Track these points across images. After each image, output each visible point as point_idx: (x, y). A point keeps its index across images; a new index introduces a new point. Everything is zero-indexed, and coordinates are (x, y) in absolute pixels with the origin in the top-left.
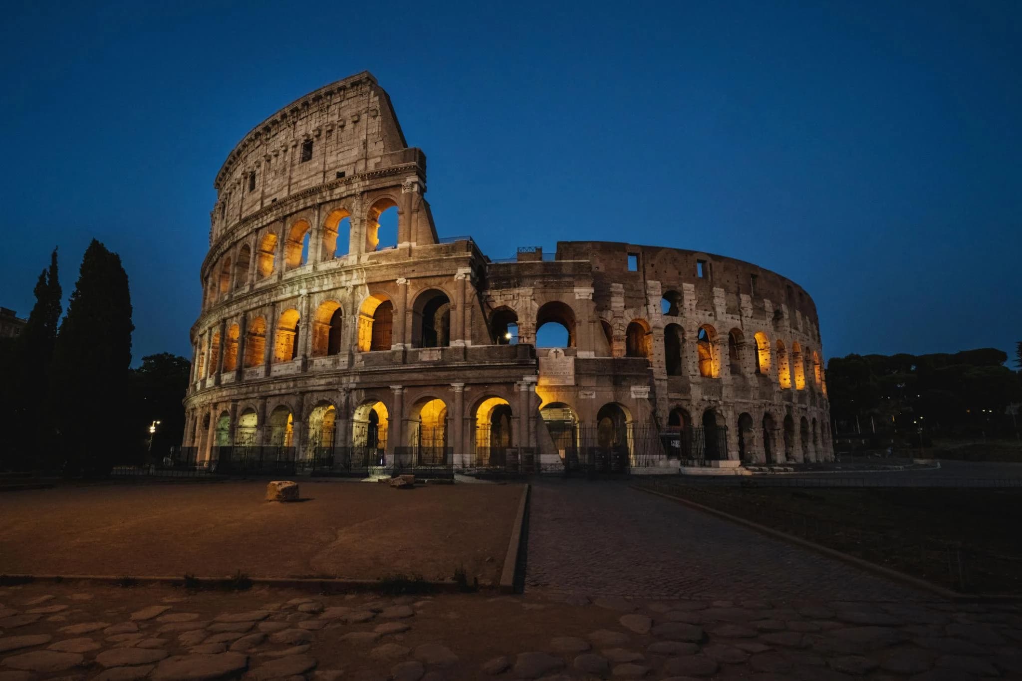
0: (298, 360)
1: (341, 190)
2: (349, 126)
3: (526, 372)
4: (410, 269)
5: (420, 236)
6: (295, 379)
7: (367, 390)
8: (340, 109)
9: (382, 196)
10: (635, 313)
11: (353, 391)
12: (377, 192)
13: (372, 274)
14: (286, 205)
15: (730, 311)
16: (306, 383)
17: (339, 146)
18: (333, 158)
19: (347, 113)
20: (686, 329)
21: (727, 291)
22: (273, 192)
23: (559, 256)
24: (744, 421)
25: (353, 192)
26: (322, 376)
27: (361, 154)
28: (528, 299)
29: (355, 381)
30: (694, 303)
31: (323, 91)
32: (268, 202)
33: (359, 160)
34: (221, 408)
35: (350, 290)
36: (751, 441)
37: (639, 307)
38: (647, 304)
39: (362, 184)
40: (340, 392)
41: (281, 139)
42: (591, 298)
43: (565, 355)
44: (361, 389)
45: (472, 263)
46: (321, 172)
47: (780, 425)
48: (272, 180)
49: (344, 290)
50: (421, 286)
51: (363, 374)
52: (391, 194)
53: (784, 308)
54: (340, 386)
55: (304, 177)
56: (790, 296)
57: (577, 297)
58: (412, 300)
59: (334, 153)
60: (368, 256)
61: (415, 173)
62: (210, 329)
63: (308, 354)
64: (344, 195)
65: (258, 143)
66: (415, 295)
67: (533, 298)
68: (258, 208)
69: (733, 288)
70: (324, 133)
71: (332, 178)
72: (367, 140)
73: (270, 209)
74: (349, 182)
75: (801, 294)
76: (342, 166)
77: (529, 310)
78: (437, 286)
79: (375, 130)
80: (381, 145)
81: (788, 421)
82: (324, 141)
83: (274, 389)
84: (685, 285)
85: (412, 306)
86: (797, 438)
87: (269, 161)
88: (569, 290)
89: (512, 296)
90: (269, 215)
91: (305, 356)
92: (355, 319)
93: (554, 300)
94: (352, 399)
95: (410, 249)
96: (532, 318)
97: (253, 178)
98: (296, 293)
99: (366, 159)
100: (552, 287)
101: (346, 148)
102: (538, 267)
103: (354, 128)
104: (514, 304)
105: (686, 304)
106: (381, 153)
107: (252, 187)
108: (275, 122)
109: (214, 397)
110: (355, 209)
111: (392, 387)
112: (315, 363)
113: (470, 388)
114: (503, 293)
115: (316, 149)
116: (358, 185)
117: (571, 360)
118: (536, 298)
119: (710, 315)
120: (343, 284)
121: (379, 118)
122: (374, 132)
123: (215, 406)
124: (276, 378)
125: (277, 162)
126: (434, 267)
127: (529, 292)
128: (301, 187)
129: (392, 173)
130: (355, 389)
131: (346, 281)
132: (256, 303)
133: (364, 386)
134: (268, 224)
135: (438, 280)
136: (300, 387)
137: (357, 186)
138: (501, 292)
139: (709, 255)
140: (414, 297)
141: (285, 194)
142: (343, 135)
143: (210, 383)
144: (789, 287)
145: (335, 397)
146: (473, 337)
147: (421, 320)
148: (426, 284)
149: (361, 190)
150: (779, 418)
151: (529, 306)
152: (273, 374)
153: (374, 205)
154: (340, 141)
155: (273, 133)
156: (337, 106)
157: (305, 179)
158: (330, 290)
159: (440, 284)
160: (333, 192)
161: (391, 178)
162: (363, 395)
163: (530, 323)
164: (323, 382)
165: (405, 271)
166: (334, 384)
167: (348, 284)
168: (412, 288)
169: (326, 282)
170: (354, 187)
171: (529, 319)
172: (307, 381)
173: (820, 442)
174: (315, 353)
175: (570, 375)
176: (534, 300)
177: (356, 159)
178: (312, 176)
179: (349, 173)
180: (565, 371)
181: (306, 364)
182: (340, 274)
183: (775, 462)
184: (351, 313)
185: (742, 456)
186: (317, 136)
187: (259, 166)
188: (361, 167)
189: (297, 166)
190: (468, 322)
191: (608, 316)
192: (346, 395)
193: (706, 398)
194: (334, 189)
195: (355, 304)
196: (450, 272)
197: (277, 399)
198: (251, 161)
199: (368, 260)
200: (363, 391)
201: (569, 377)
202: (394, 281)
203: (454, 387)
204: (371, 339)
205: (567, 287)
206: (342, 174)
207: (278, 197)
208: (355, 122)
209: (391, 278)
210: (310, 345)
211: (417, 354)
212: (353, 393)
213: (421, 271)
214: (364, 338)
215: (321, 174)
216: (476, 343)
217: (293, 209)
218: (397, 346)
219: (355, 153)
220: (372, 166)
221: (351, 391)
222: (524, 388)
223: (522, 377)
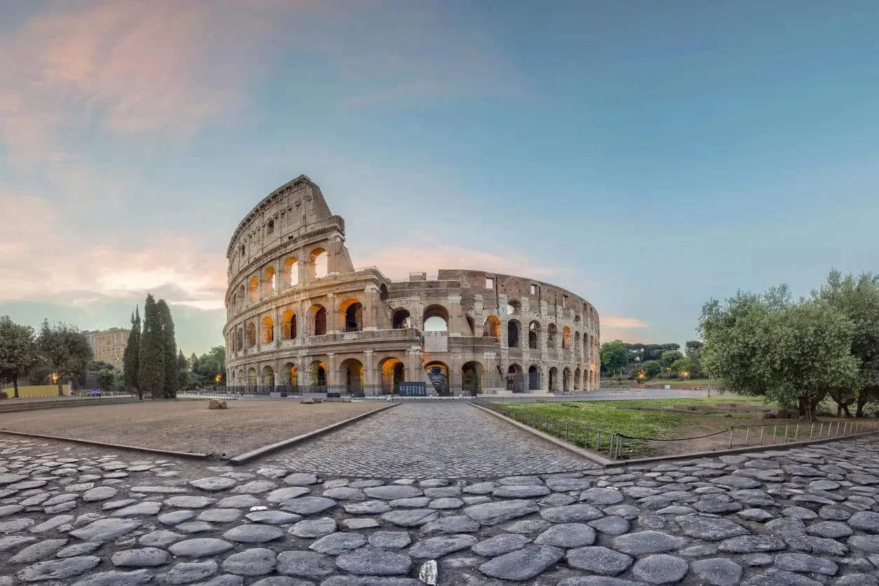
1: (292, 247)
2: (294, 209)
3: (413, 344)
4: (335, 288)
5: (341, 268)
6: (272, 353)
8: (289, 200)
9: (317, 246)
10: (490, 313)
12: (313, 245)
13: (313, 293)
14: (261, 260)
15: (549, 314)
16: (279, 355)
17: (289, 221)
18: (286, 229)
19: (293, 202)
20: (522, 323)
21: (549, 303)
22: (254, 254)
23: (440, 277)
24: (553, 371)
25: (298, 246)
26: (287, 350)
27: (302, 224)
28: (417, 303)
30: (528, 308)
32: (251, 260)
34: (240, 368)
35: (299, 304)
36: (556, 382)
37: (492, 309)
38: (498, 308)
39: (303, 241)
40: (297, 358)
41: (257, 224)
42: (459, 302)
45: (375, 282)
47: (573, 373)
48: (253, 248)
49: (296, 304)
50: (343, 298)
51: (310, 348)
52: (322, 245)
53: (581, 315)
54: (298, 354)
55: (270, 242)
56: (585, 309)
57: (450, 302)
59: (286, 226)
60: (310, 283)
61: (337, 231)
62: (230, 331)
63: (280, 339)
64: (293, 250)
65: (245, 229)
67: (420, 302)
68: (247, 264)
69: (552, 301)
70: (280, 216)
71: (286, 240)
72: (305, 215)
73: (253, 264)
74: (295, 241)
75: (591, 309)
76: (291, 233)
77: (418, 310)
78: (353, 297)
79: (311, 208)
80: (315, 216)
81: (578, 371)
82: (280, 219)
83: (262, 358)
84: (522, 298)
85: (337, 309)
86: (582, 379)
87: (251, 237)
88: (445, 298)
89: (406, 301)
90: (253, 267)
91: (278, 340)
92: (304, 319)
93: (435, 304)
94: (306, 361)
95: (335, 276)
96: (420, 314)
97: (244, 249)
98: (270, 308)
99: (306, 226)
100: (433, 296)
101: (293, 222)
102: (423, 284)
103: (297, 210)
104: (407, 307)
105: (523, 309)
106: (315, 221)
107: (244, 253)
109: (235, 364)
110: (300, 256)
111: (328, 354)
112: (283, 344)
113: (376, 354)
114: (400, 300)
115: (276, 225)
117: (446, 337)
118: (422, 302)
119: (538, 316)
120: (295, 300)
122: (309, 209)
123: (236, 367)
124: (263, 353)
125: (255, 237)
126: (351, 286)
127: (417, 299)
128: (269, 248)
129: (322, 232)
133: (312, 354)
134: (253, 273)
135: (353, 294)
137: (301, 243)
138: (398, 300)
139: (539, 282)
140: (339, 304)
141: (260, 254)
142: (292, 214)
143: (233, 357)
144: (585, 304)
145: (295, 360)
146: (378, 325)
147: (345, 317)
148: (346, 297)
149: (303, 245)
150: (573, 370)
151: (418, 307)
152: (262, 351)
153: (312, 253)
154: (289, 218)
155: (252, 221)
156: (286, 199)
157: (271, 244)
158: (288, 304)
159: (355, 296)
160: (286, 249)
161: (322, 235)
163: (419, 317)
164: (288, 353)
165: (332, 290)
166: (294, 354)
167: (298, 300)
168: (338, 299)
169: (285, 301)
170: (299, 244)
171: (418, 315)
172: (279, 353)
173: (593, 381)
174: (283, 339)
176: (421, 304)
177: (300, 227)
178: (274, 242)
179: (296, 236)
180: (441, 344)
181: (279, 344)
182: (293, 295)
183: (568, 390)
184: (301, 316)
185: (550, 388)
186: (276, 218)
187: (246, 242)
188: (302, 232)
189: (266, 237)
190: (374, 317)
191: (472, 314)
192: (301, 359)
193: (532, 359)
194: (287, 247)
195: (303, 311)
196: (361, 288)
197: (264, 363)
198: (242, 240)
199: (310, 285)
200: (312, 357)
201: (443, 347)
202: (326, 296)
203: (366, 353)
204: (314, 329)
205: (443, 296)
206: (291, 237)
207: (257, 256)
208: (298, 206)
209: (324, 294)
210: (280, 334)
211: (343, 336)
212: (306, 358)
213: (342, 289)
214: (310, 329)
215: (280, 239)
216: (379, 329)
217: (265, 262)
218: (330, 332)
219: (298, 224)
220: (309, 230)
221: (304, 357)
222: (411, 353)
223: (410, 347)
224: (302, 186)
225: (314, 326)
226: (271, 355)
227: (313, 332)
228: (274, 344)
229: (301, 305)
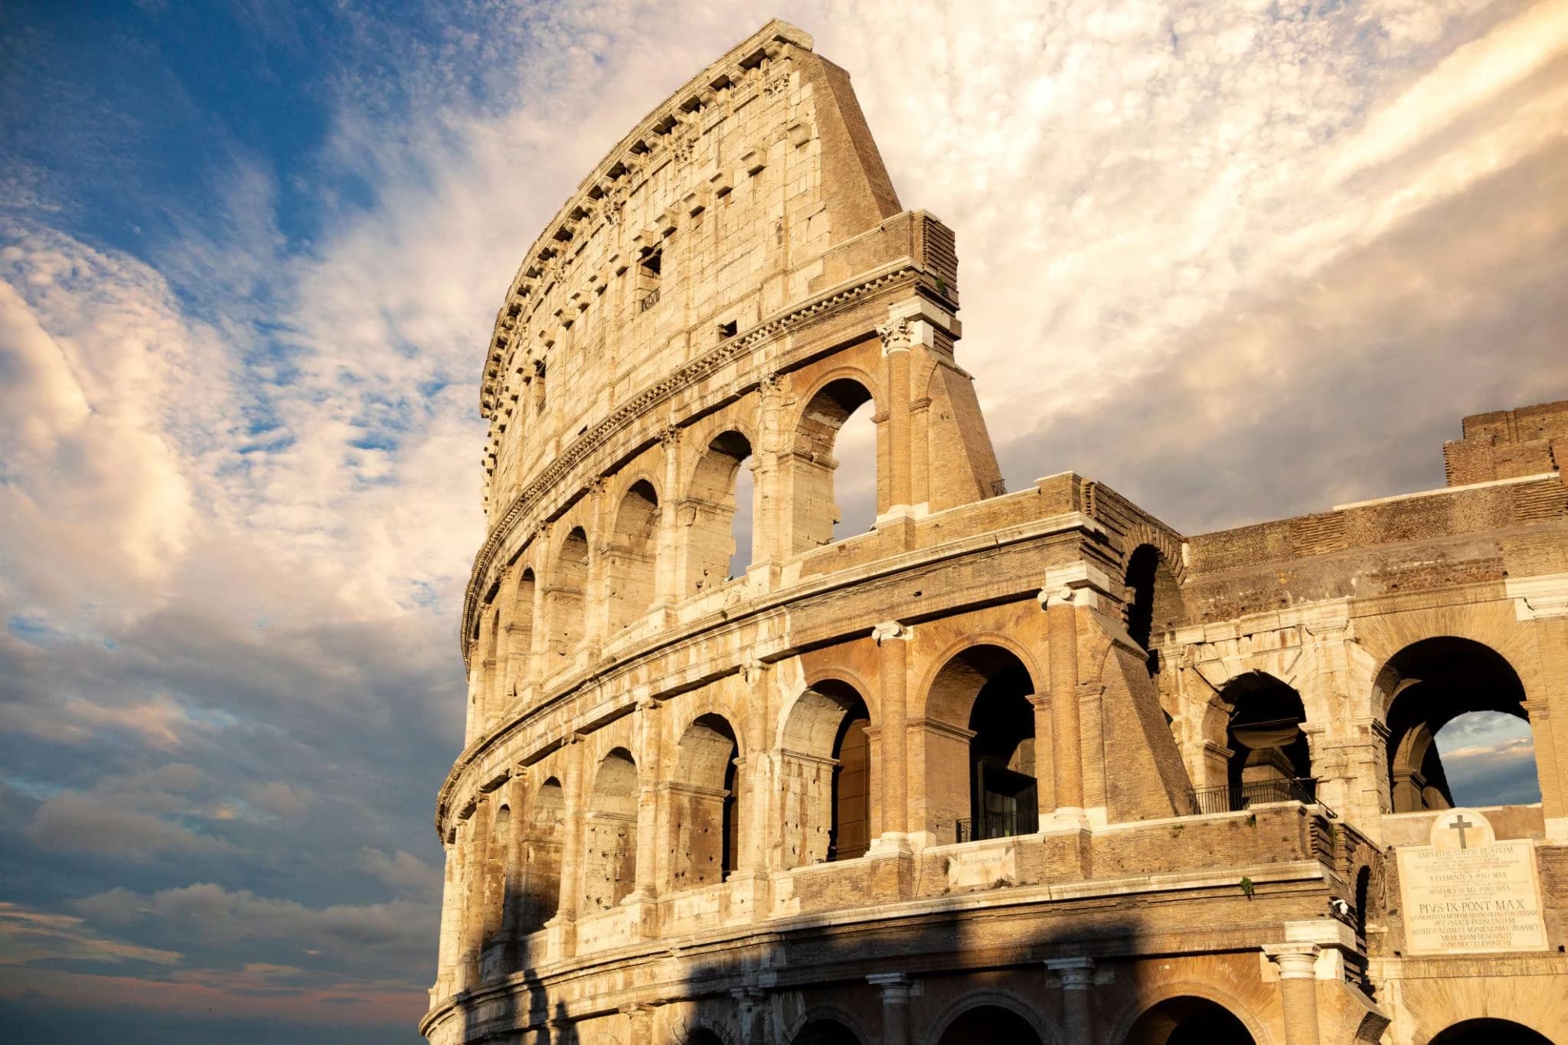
0: (633, 903)
1: (728, 376)
2: (742, 187)
3: (1294, 909)
4: (905, 592)
5: (935, 482)
6: (626, 962)
7: (811, 990)
8: (720, 142)
11: (774, 998)
12: (815, 365)
13: (808, 617)
14: (603, 444)
16: (653, 976)
17: (723, 248)
18: (709, 288)
19: (736, 152)
22: (580, 409)
25: (754, 375)
27: (772, 261)
28: (1335, 639)
29: (775, 965)
31: (677, 102)
32: (568, 441)
33: (766, 281)
35: (752, 679)
39: (775, 349)
40: (738, 1003)
41: (594, 258)
43: (1499, 836)
44: (794, 989)
45: (1094, 545)
46: (679, 333)
48: (577, 375)
49: (738, 678)
50: (946, 642)
51: (792, 939)
52: (853, 365)
54: (736, 980)
55: (645, 353)
57: (1522, 614)
58: (921, 687)
59: (711, 271)
60: (799, 565)
61: (913, 290)
63: (660, 884)
64: (732, 392)
65: (547, 277)
66: (929, 671)
67: (1351, 633)
70: (684, 222)
71: (708, 342)
72: (785, 218)
73: (572, 460)
74: (741, 352)
76: (730, 305)
77: (1340, 680)
78: (991, 635)
79: (806, 184)
80: (823, 222)
82: (684, 243)
85: (922, 705)
87: (569, 325)
88: (1487, 592)
89: (1277, 634)
90: (570, 477)
91: (652, 888)
92: (771, 763)
93: (1430, 632)
94: (772, 1024)
95: (909, 523)
96: (1355, 705)
98: (625, 701)
99: (787, 273)
100: (1419, 589)
101: (738, 252)
102: (1360, 523)
103: (754, 191)
104: (1287, 666)
106: (824, 248)
107: (541, 404)
108: (579, 214)
110: (761, 427)
111: (874, 978)
112: (676, 910)
113: (1112, 974)
114: (1247, 628)
115: (670, 269)
116: (767, 355)
117: (1523, 850)
118: (1364, 634)
120: (736, 661)
121: (815, 147)
122: (802, 189)
125: (586, 322)
126: (977, 574)
127: (1334, 613)
128: (636, 384)
129: (850, 299)
130: (778, 990)
131: (742, 649)
132: (540, 737)
133: (802, 979)
135: (991, 614)
136: (640, 989)
137: (764, 360)
138: (1237, 627)
140: (925, 680)
141: (604, 409)
142: (731, 213)
145: (729, 1018)
146: (1111, 794)
147: (963, 751)
148: (959, 633)
149: (774, 367)
151: (1339, 664)
152: (583, 951)
153: (811, 407)
154: (722, 233)
155: (578, 243)
156: (712, 138)
157: (646, 360)
158: (706, 679)
159: (1000, 626)
160: (706, 387)
161: (851, 317)
162: (801, 1009)
163: (1348, 726)
165: (896, 600)
166: (722, 977)
167: (748, 655)
168: (920, 650)
169: (693, 659)
170: (756, 362)
171: (1346, 713)
172: (656, 970)
174: (679, 878)
175: (1523, 913)
176: (1357, 641)
177: (761, 278)
178: (659, 351)
179: (746, 321)
180: (1501, 896)
181: (652, 916)
182: (725, 628)
184: (758, 747)
186: (669, 233)
187: (551, 343)
188: (776, 303)
189: (628, 327)
190: (1089, 747)
192: (756, 1010)
194: (708, 376)
195: (771, 717)
196: (1023, 587)
198: (534, 332)
199: (801, 576)
200: (800, 997)
201: (1520, 921)
202: (867, 632)
203: (1057, 974)
204: (826, 825)
205: (1479, 580)
206: (731, 329)
207: (591, 420)
208: (755, 172)
209: (857, 626)
210: (663, 855)
211: (946, 866)
212: (777, 1003)
213: (938, 594)
214: (803, 821)
215: (684, 336)
216: (1121, 816)
217: (620, 454)
218: (884, 846)
219: (759, 260)
220: (800, 295)
221: (768, 993)
222: (1294, 967)
223: (1278, 931)
224: (774, 73)
225: (826, 805)
226: (619, 978)
227: (820, 843)
228: (633, 908)
229: (762, 685)
